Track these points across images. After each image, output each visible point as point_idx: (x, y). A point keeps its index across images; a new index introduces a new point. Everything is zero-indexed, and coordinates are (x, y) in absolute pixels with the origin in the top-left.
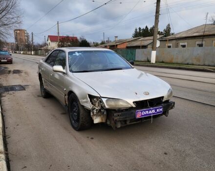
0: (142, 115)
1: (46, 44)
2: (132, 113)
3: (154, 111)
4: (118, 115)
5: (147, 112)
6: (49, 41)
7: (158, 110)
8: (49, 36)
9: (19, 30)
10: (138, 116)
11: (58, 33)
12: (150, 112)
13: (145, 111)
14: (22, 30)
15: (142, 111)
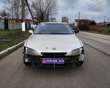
0: (46, 62)
1: (74, 24)
2: (39, 59)
3: (56, 61)
4: (31, 59)
5: (51, 61)
6: (75, 22)
7: (60, 61)
8: (76, 20)
9: (64, 17)
10: (43, 62)
11: (79, 18)
12: (53, 61)
13: (49, 60)
14: (65, 17)
15: (46, 60)
